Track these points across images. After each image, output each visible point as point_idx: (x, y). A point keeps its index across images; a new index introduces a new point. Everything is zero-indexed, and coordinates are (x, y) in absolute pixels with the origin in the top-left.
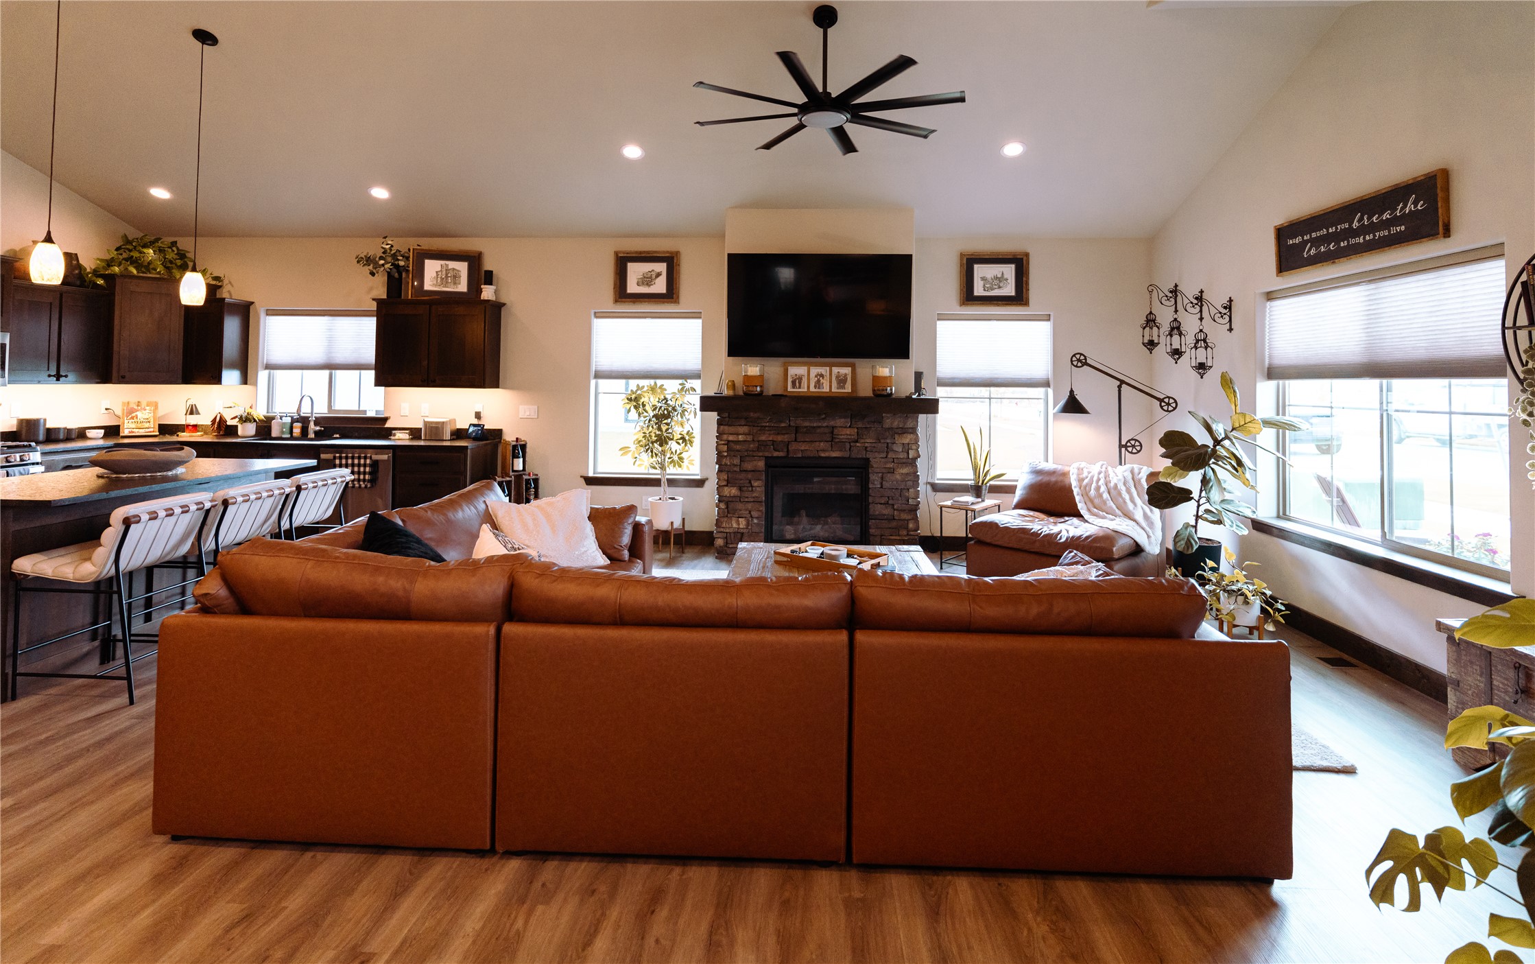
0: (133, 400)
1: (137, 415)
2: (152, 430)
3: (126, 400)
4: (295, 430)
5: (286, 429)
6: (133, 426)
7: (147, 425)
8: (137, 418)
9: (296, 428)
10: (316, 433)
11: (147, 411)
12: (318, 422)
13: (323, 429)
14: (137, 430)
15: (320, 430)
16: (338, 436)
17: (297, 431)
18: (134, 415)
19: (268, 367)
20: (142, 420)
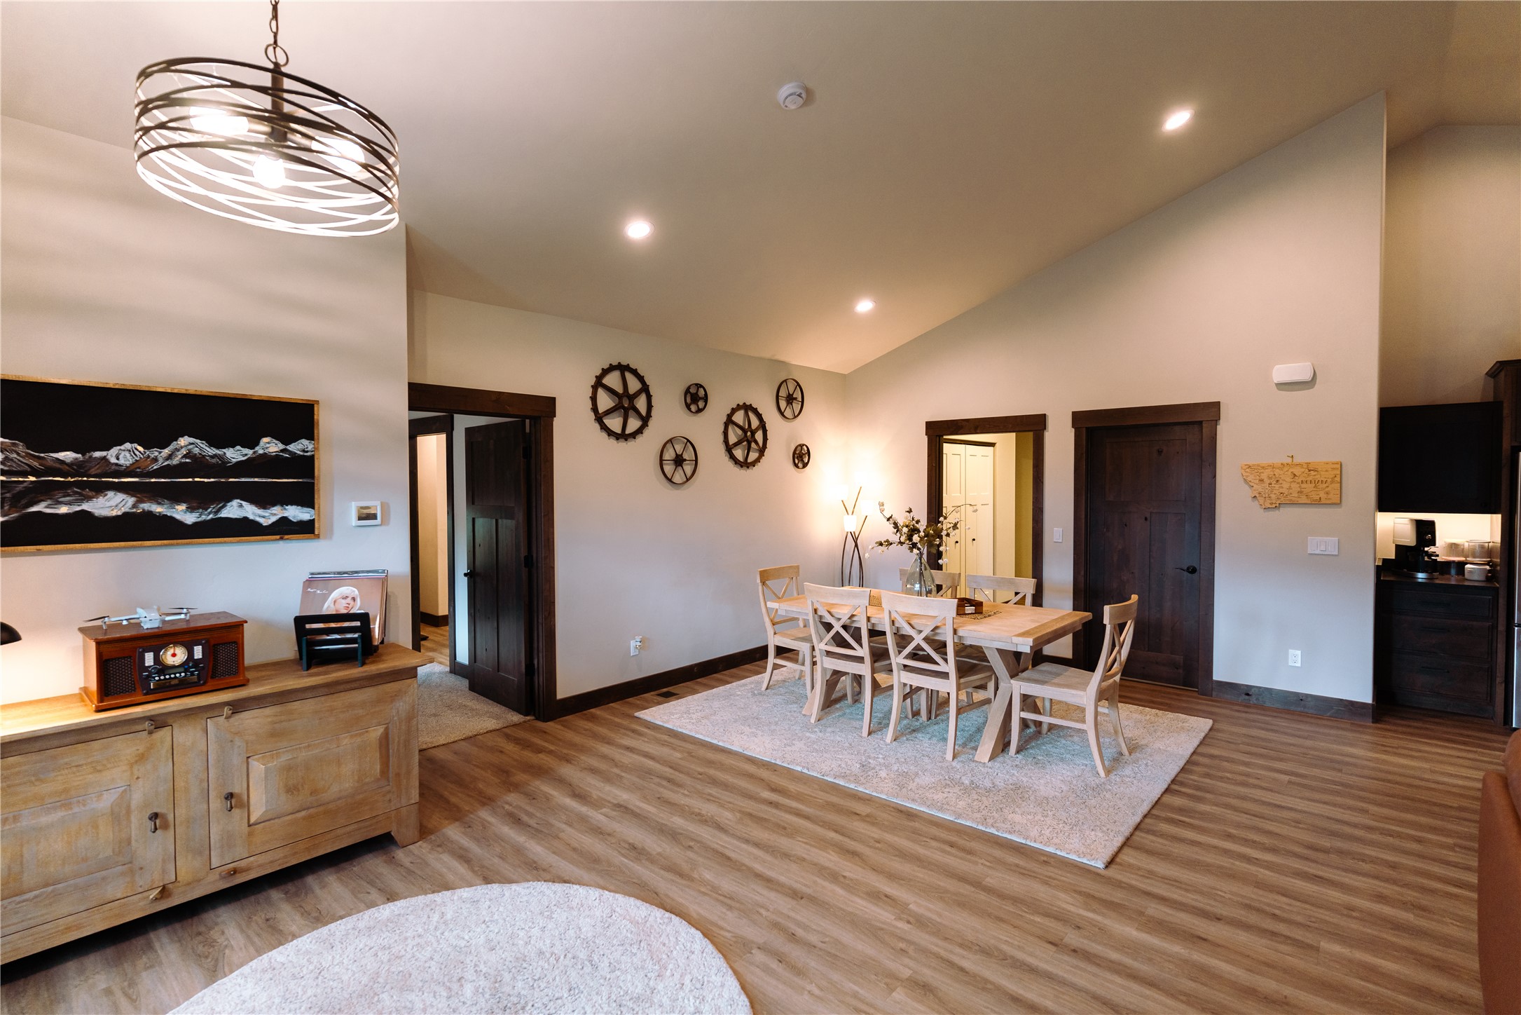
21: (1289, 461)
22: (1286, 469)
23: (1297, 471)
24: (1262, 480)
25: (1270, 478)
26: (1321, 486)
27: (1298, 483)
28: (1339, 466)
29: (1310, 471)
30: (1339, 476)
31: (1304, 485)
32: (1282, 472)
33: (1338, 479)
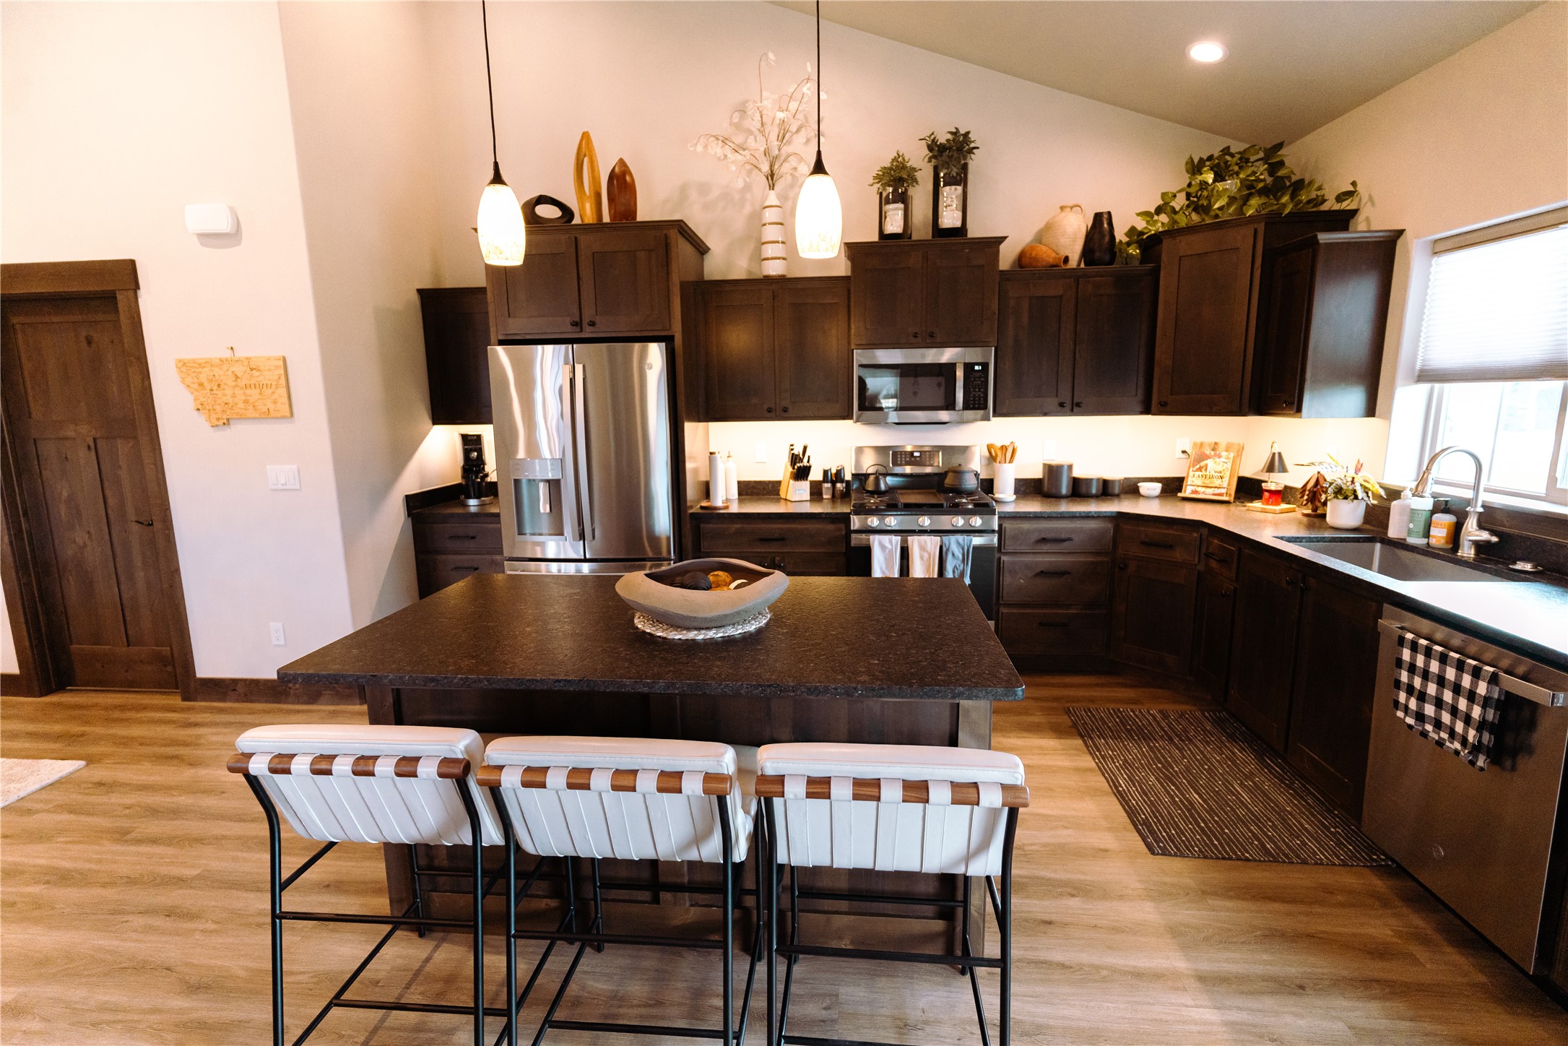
0: (1209, 438)
1: (1206, 465)
2: (1224, 491)
3: (1199, 440)
4: (1434, 531)
5: (1420, 527)
6: (1199, 482)
7: (1217, 482)
8: (1206, 470)
9: (1439, 525)
10: (1479, 546)
11: (1223, 459)
12: (1489, 518)
13: (1495, 539)
14: (1203, 489)
15: (1488, 542)
16: (1528, 567)
17: (1439, 534)
18: (1203, 464)
19: (1426, 376)
20: (1213, 473)
21: (228, 354)
22: (225, 367)
23: (239, 370)
24: (201, 384)
25: (211, 381)
26: (268, 392)
27: (242, 388)
28: (281, 363)
29: (252, 369)
30: (283, 377)
31: (248, 391)
32: (221, 373)
33: (283, 381)
